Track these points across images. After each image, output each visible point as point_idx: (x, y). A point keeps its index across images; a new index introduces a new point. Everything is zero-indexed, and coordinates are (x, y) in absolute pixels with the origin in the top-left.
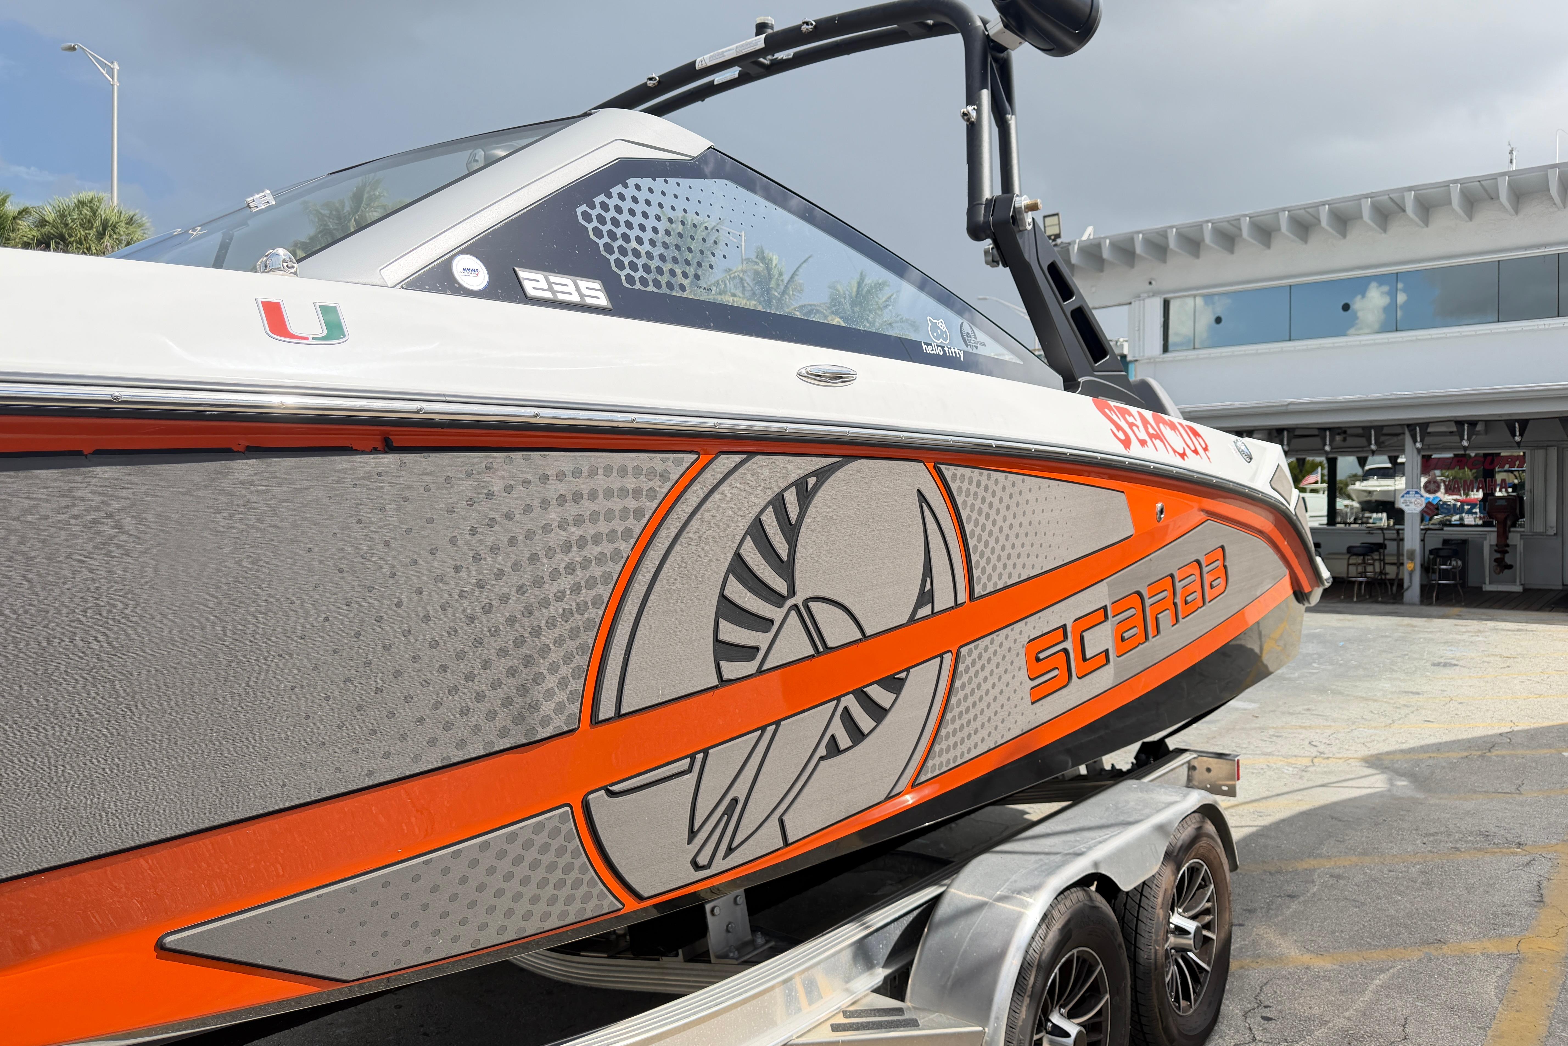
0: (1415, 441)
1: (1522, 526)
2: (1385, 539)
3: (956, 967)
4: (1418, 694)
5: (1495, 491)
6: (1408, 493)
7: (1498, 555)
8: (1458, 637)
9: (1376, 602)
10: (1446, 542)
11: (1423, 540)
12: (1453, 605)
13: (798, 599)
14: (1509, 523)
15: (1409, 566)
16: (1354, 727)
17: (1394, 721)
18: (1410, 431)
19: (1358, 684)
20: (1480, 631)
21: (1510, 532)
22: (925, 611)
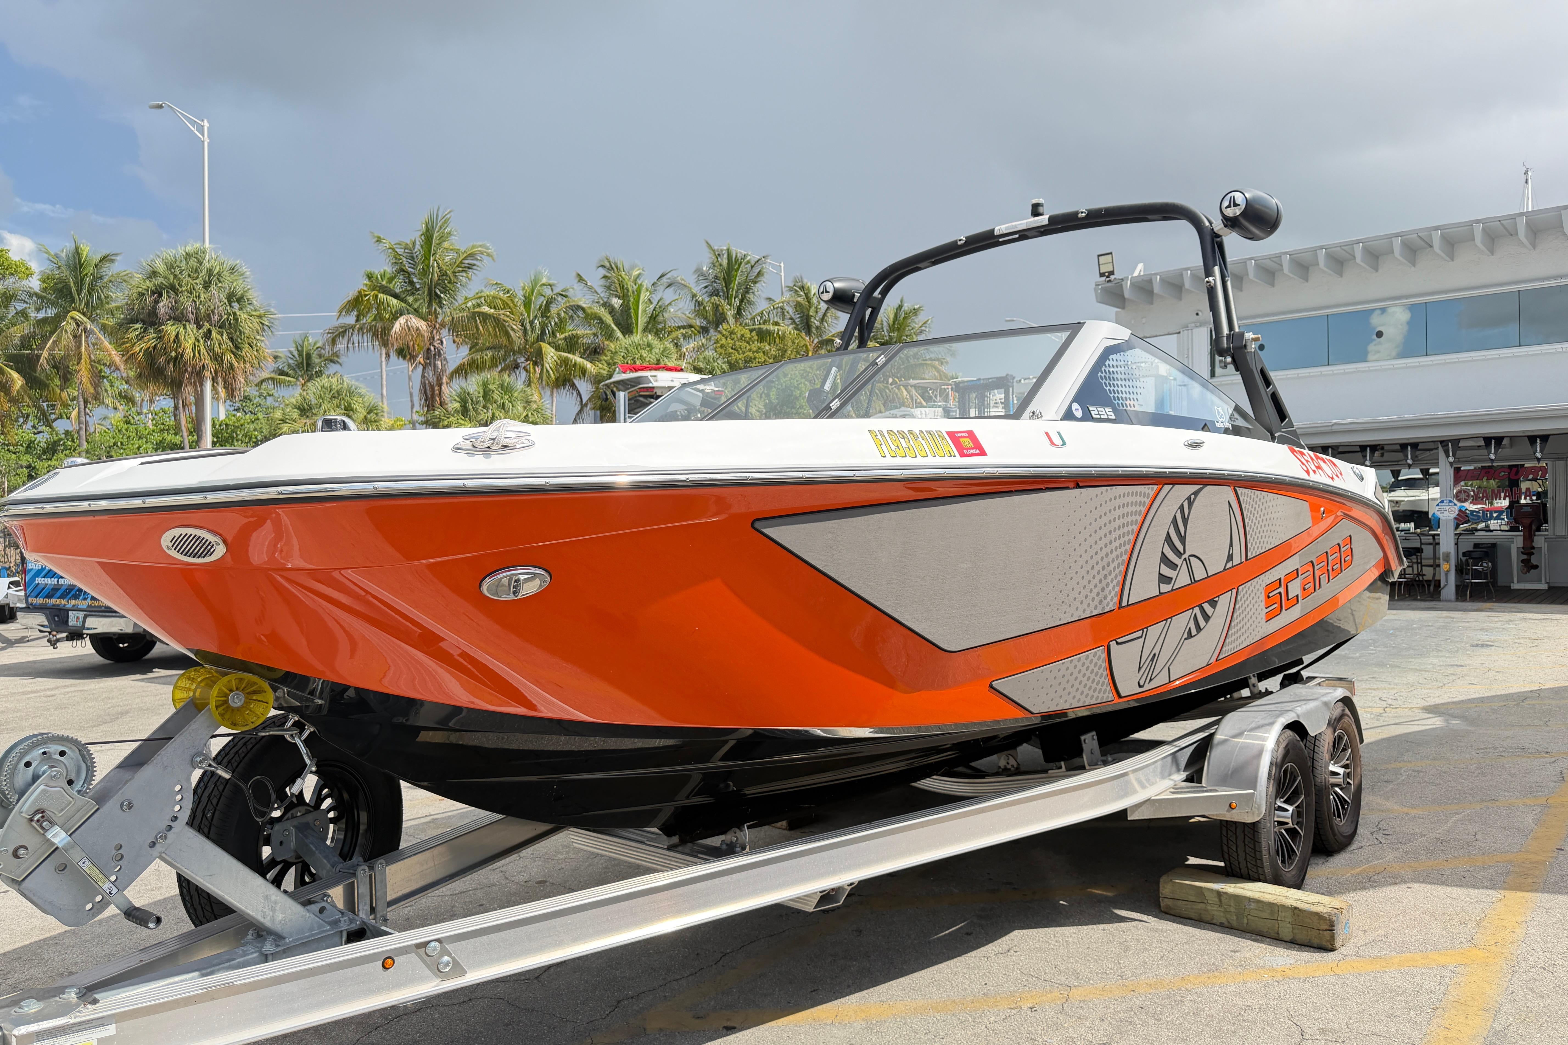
0: (1448, 456)
1: (1546, 530)
2: (1421, 544)
3: (1233, 763)
4: (1462, 666)
5: (1521, 499)
6: (1442, 502)
7: (1525, 557)
8: (1492, 625)
9: (1416, 600)
10: (1476, 546)
11: (1457, 544)
12: (1485, 601)
13: (1186, 556)
14: (1534, 527)
15: (1445, 567)
16: (1413, 689)
17: (1444, 684)
18: (1442, 447)
19: (1410, 660)
20: (1511, 621)
21: (1535, 535)
22: (1229, 565)
